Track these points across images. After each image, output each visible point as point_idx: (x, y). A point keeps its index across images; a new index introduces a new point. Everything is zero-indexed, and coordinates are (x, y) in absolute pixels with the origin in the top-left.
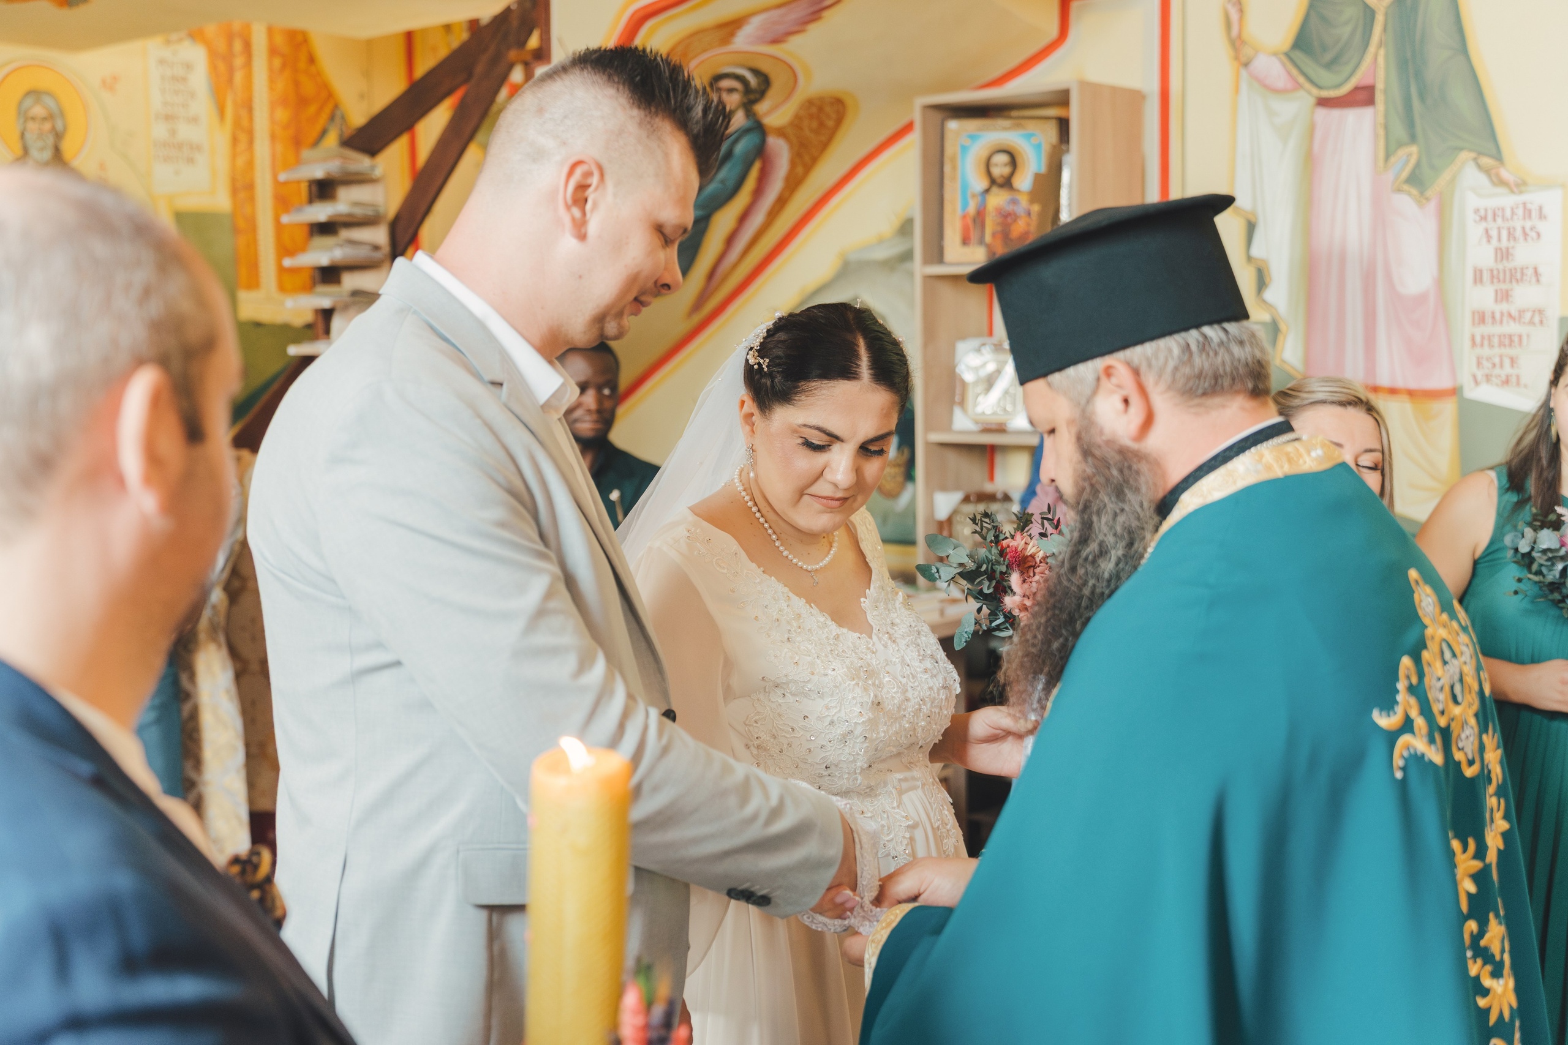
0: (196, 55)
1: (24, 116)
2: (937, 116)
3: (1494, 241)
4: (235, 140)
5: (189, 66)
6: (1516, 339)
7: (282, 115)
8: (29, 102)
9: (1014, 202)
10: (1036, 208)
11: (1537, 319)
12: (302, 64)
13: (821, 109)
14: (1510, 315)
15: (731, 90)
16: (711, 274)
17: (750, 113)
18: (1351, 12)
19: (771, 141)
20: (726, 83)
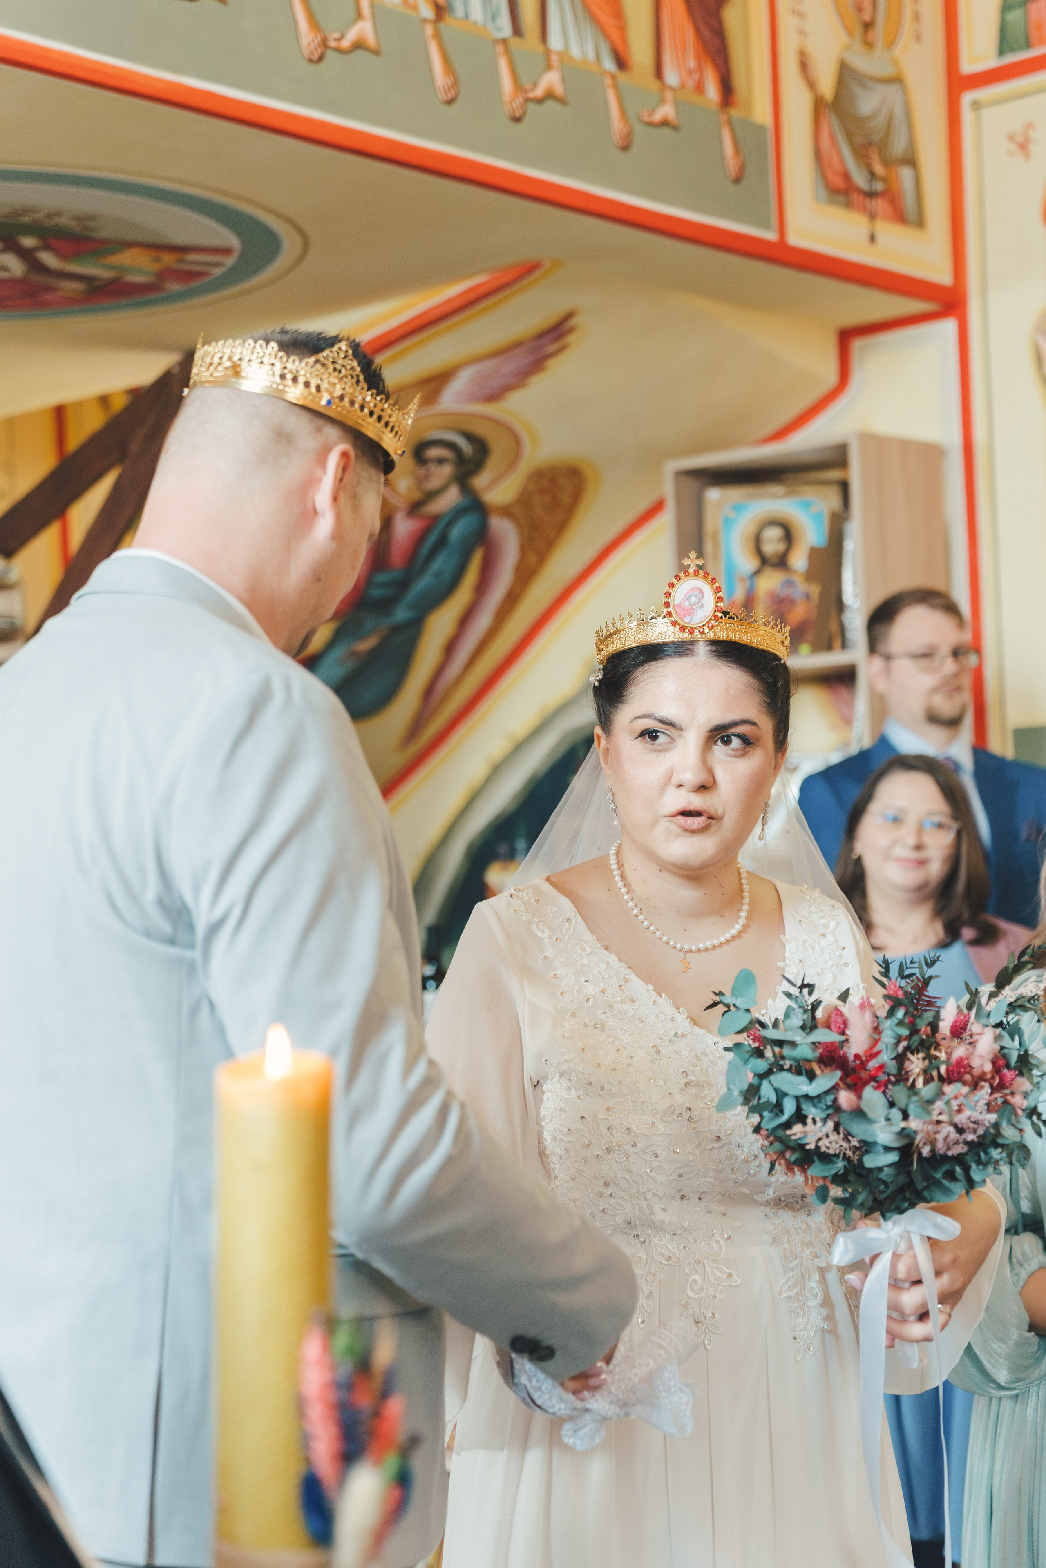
2: (693, 484)
9: (790, 584)
10: (815, 590)
13: (553, 481)
15: (440, 461)
16: (428, 692)
17: (465, 488)
19: (494, 522)
20: (434, 453)
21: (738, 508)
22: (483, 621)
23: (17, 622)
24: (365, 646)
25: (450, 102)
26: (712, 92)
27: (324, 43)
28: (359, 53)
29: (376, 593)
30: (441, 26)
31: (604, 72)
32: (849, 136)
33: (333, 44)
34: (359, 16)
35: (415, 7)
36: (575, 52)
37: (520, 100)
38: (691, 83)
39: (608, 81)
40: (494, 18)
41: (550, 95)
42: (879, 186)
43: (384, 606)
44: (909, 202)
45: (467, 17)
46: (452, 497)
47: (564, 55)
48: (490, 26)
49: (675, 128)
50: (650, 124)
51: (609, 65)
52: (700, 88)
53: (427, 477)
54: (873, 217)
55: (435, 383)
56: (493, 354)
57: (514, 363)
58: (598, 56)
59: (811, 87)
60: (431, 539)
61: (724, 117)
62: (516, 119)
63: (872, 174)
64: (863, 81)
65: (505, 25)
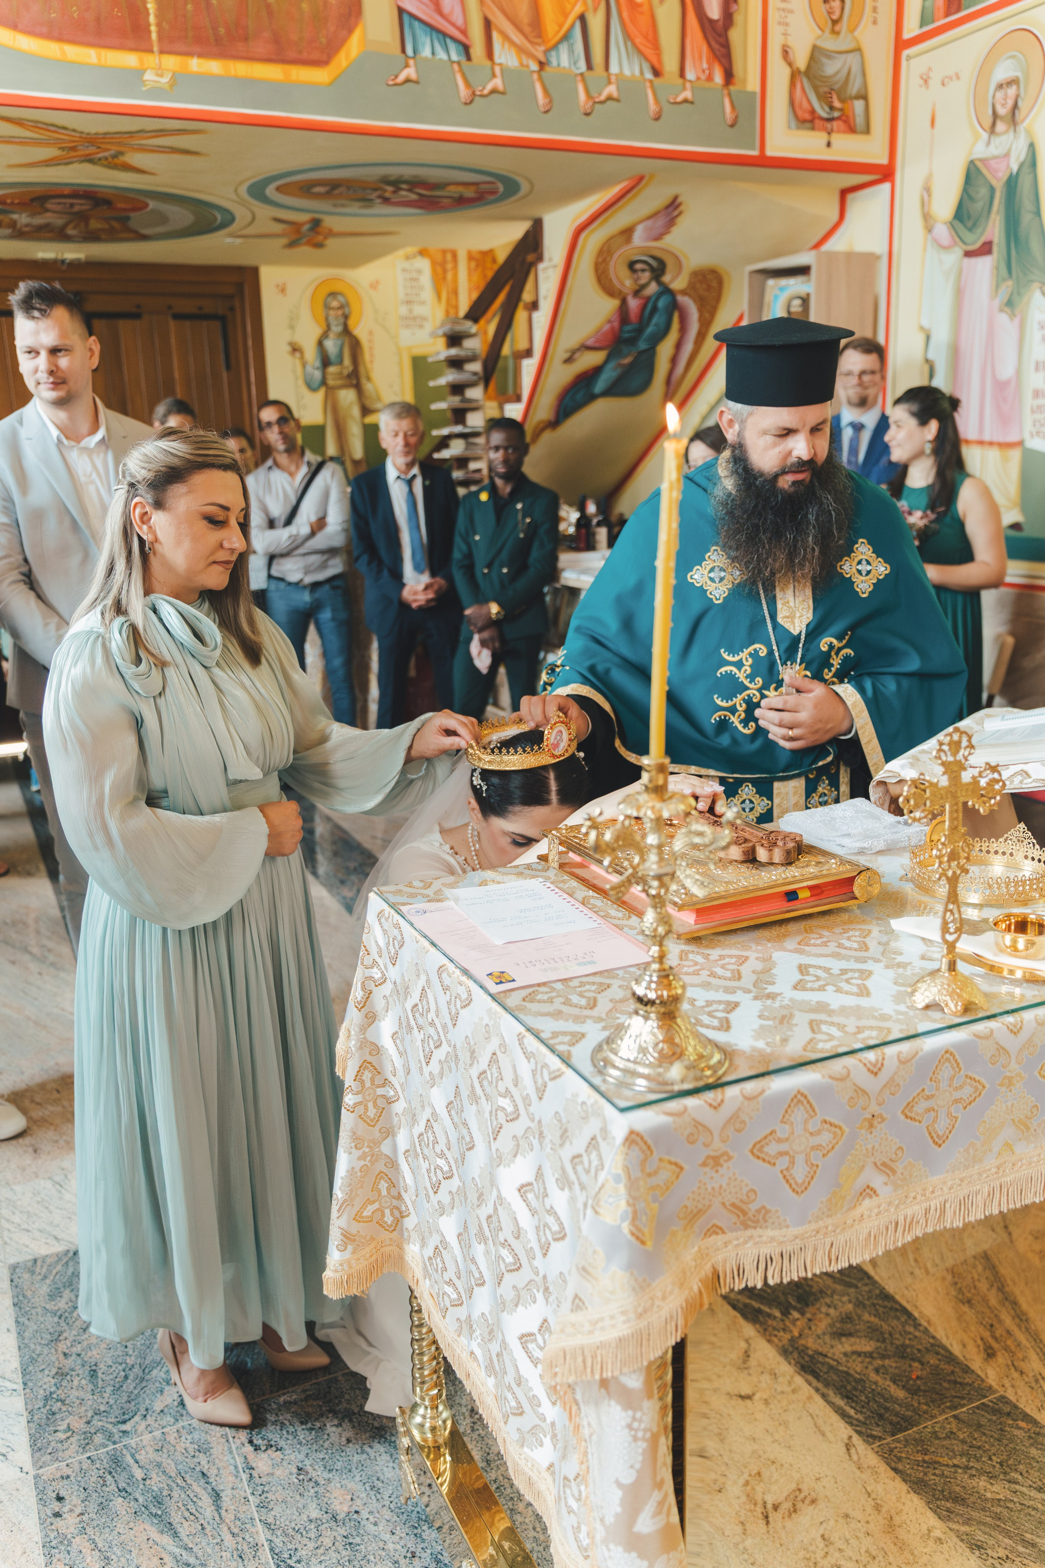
0: (424, 265)
1: (327, 307)
2: (762, 277)
5: (419, 272)
8: (330, 299)
12: (488, 265)
13: (705, 277)
16: (668, 381)
17: (660, 283)
18: (983, 192)
19: (680, 298)
20: (638, 266)
21: (782, 289)
22: (688, 347)
23: (478, 352)
24: (627, 361)
25: (546, 112)
26: (719, 78)
27: (474, 94)
28: (495, 96)
29: (627, 335)
30: (543, 73)
31: (645, 80)
32: (816, 88)
33: (478, 93)
34: (494, 76)
35: (528, 66)
36: (627, 72)
37: (591, 103)
38: (703, 77)
39: (648, 84)
40: (575, 63)
41: (610, 98)
42: (836, 114)
43: (632, 341)
44: (860, 120)
45: (559, 65)
46: (653, 288)
47: (620, 76)
48: (573, 68)
49: (692, 103)
50: (675, 103)
51: (649, 75)
52: (710, 78)
53: (638, 278)
54: (829, 133)
55: (627, 233)
56: (649, 218)
57: (661, 222)
58: (642, 73)
59: (790, 64)
60: (649, 308)
61: (726, 92)
62: (587, 114)
63: (832, 108)
64: (829, 55)
65: (582, 66)
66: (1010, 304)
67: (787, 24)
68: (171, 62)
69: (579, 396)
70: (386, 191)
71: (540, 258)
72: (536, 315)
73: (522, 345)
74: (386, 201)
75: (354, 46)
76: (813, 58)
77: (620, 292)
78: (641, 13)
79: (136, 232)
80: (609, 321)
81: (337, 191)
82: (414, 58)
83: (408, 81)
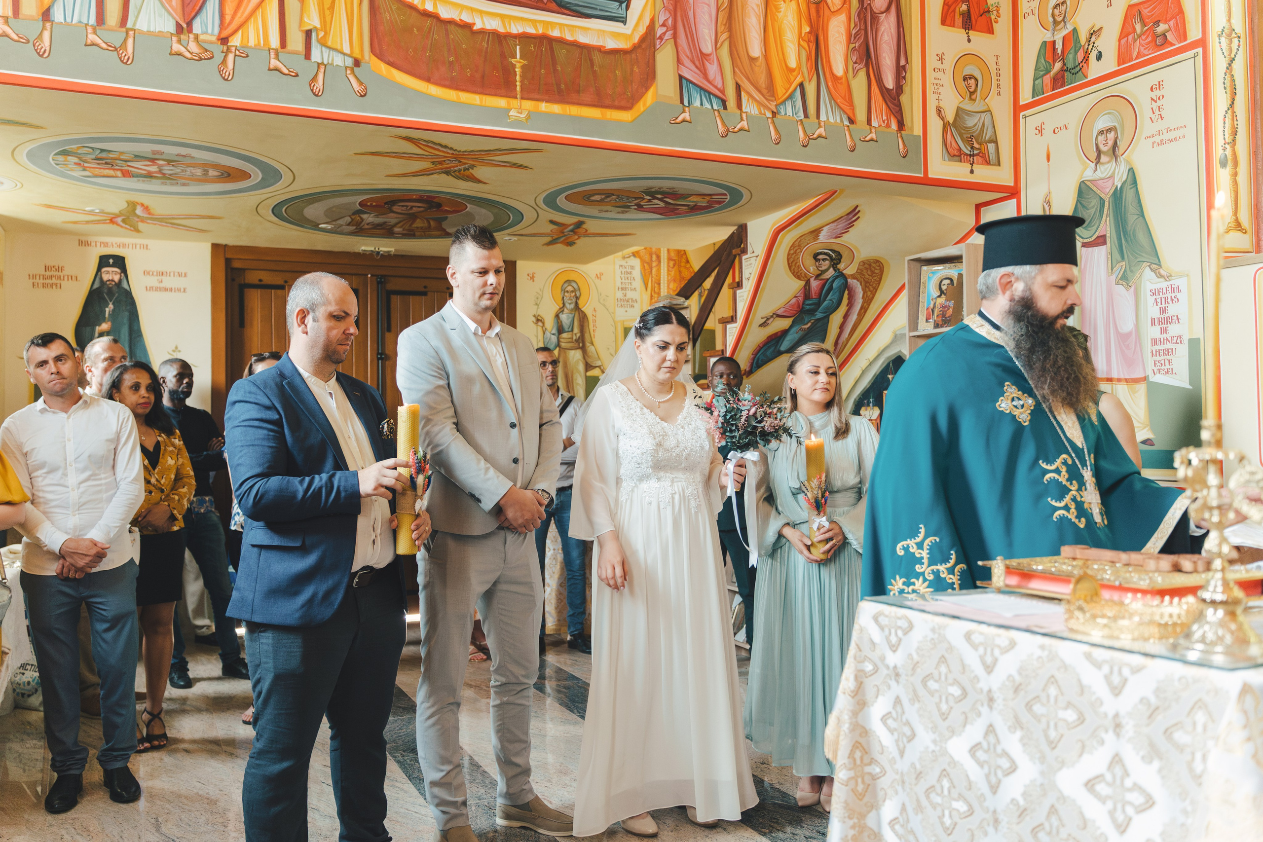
0: (636, 263)
2: (918, 264)
3: (1159, 304)
4: (652, 296)
5: (632, 267)
6: (1170, 351)
7: (673, 286)
9: (948, 300)
10: (952, 303)
11: (1179, 341)
12: (683, 264)
13: (870, 265)
14: (1167, 339)
15: (824, 260)
16: (836, 344)
17: (836, 270)
18: (1094, 202)
19: (849, 280)
20: (820, 257)
22: (854, 317)
24: (806, 327)
25: (778, 143)
26: (894, 126)
27: (728, 130)
28: (741, 132)
29: (808, 307)
30: (775, 119)
31: (844, 126)
32: (961, 135)
33: (731, 130)
34: (742, 119)
35: (764, 114)
36: (831, 120)
37: (807, 139)
38: (883, 125)
39: (846, 128)
40: (796, 114)
41: (820, 136)
42: (975, 152)
43: (812, 312)
44: (993, 157)
45: (786, 114)
46: (831, 273)
48: (795, 116)
49: (876, 141)
50: (865, 141)
51: (846, 123)
52: (888, 126)
53: (820, 266)
54: (972, 165)
55: (816, 232)
56: (833, 222)
57: (842, 225)
58: (842, 120)
59: (943, 119)
60: (826, 288)
61: (899, 135)
62: (806, 146)
63: (972, 148)
64: (969, 113)
65: (801, 115)
66: (1124, 279)
67: (939, 93)
68: (528, 105)
69: (769, 353)
70: (644, 199)
71: (744, 251)
72: (738, 292)
73: (727, 314)
74: (640, 207)
75: (649, 98)
76: (957, 114)
77: (805, 274)
78: (841, 83)
79: (444, 230)
80: (795, 297)
81: (609, 199)
82: (689, 107)
83: (684, 121)
